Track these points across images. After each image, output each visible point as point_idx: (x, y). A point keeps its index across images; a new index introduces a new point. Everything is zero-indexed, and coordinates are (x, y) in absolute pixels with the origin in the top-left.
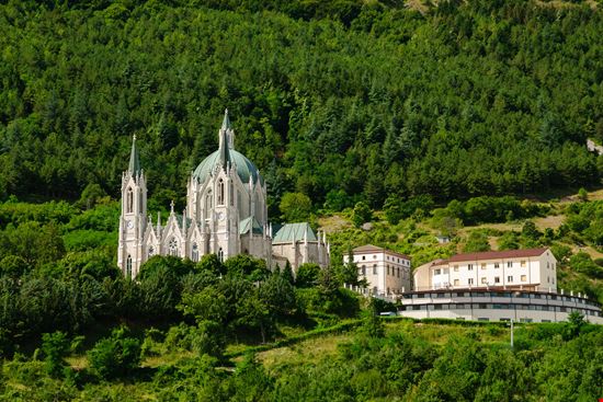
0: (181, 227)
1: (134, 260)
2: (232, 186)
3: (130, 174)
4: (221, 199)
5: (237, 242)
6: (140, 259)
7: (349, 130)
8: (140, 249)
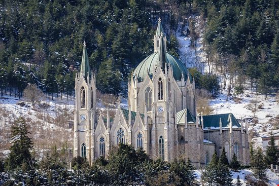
0: (127, 119)
1: (87, 148)
2: (169, 84)
3: (82, 75)
4: (160, 96)
5: (175, 131)
6: (92, 147)
7: (241, 32)
8: (92, 138)
